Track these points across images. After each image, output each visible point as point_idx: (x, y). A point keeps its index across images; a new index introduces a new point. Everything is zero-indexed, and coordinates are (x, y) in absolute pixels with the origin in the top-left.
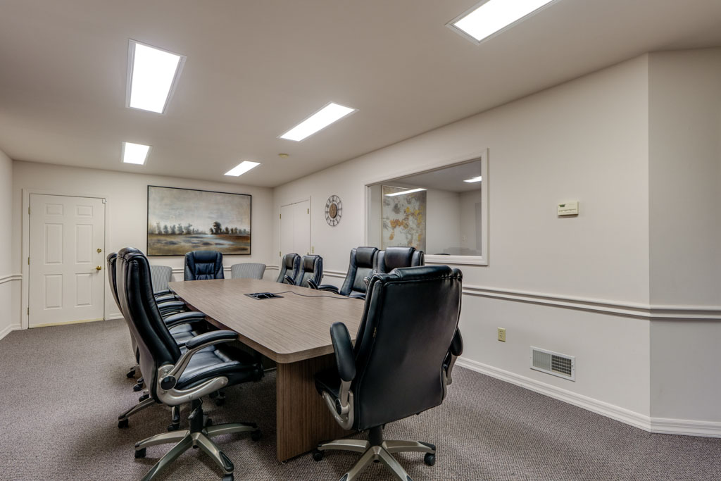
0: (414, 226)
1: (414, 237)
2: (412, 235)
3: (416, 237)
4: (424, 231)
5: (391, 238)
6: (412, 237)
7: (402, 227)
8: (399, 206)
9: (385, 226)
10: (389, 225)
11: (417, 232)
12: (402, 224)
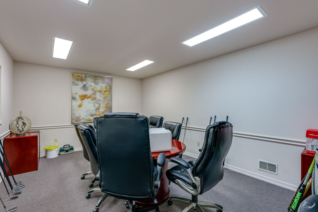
0: (102, 99)
1: (101, 106)
2: (99, 104)
3: (103, 105)
4: (110, 102)
5: (80, 106)
6: (100, 106)
7: (90, 99)
8: (87, 86)
9: (73, 98)
10: (78, 97)
11: (104, 102)
12: (90, 97)
